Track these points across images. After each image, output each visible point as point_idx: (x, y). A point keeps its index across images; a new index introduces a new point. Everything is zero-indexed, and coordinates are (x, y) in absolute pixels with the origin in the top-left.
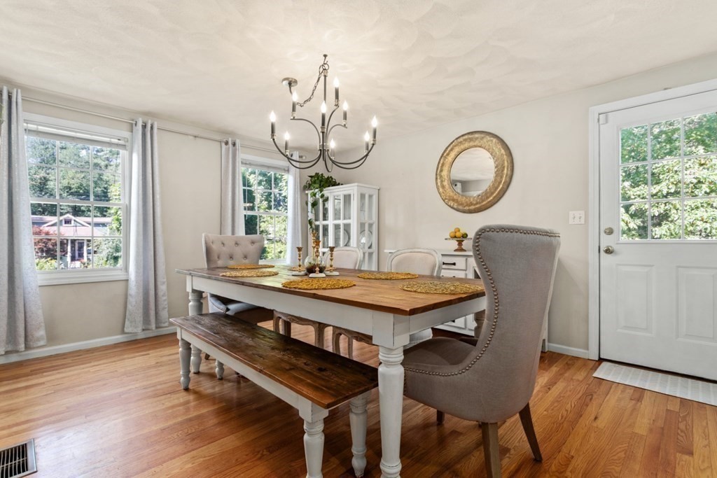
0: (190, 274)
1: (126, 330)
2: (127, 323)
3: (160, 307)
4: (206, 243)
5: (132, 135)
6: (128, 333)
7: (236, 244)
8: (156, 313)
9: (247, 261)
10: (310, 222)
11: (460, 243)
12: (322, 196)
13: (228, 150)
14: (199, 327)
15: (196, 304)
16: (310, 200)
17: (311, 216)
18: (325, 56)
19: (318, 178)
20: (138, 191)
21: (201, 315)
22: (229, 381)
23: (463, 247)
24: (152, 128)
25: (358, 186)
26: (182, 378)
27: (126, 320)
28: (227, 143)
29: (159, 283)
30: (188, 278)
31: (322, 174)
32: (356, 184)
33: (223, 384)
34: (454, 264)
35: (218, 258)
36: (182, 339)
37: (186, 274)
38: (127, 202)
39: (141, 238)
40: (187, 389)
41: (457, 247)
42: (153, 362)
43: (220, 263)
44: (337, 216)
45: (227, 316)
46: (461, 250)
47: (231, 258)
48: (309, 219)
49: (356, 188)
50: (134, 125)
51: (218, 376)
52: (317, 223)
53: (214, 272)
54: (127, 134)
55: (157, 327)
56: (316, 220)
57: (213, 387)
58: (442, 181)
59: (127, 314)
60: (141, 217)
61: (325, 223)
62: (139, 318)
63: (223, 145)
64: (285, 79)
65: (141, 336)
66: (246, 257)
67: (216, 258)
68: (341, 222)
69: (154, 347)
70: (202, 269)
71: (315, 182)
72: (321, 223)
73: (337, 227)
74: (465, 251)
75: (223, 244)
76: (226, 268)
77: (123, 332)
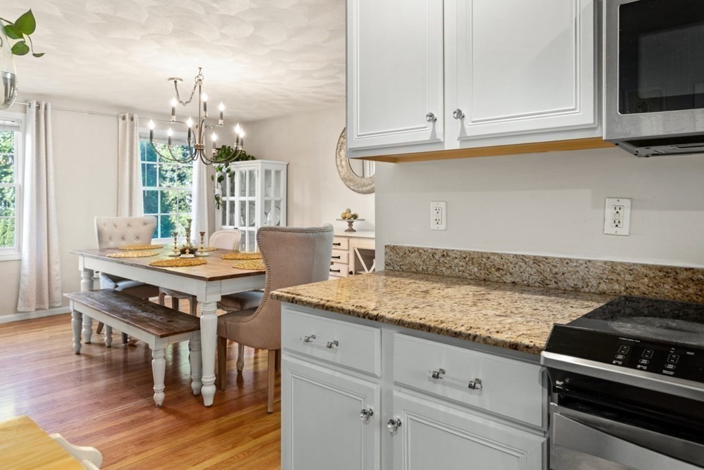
0: (82, 255)
1: (19, 309)
2: (20, 302)
3: (53, 287)
4: (98, 226)
5: (26, 116)
6: (21, 312)
7: (129, 225)
8: (50, 293)
9: (138, 242)
10: (217, 199)
11: (350, 224)
12: (228, 171)
13: (125, 126)
14: (89, 299)
15: (88, 281)
16: (217, 175)
17: (218, 191)
18: (200, 68)
19: (225, 151)
20: (32, 172)
21: (93, 291)
22: (116, 348)
23: (353, 227)
24: (46, 108)
25: (262, 162)
26: (74, 344)
27: (19, 299)
28: (124, 118)
29: (52, 263)
30: (81, 259)
31: (229, 147)
32: (259, 161)
33: (110, 350)
34: (339, 244)
35: (110, 239)
36: (74, 311)
37: (78, 254)
38: (20, 183)
39: (35, 218)
40: (78, 353)
41: (347, 227)
42: (47, 336)
43: (112, 244)
44: (243, 193)
45: (115, 292)
46: (351, 230)
47: (123, 238)
48: (216, 194)
49: (260, 165)
50: (28, 107)
51: (107, 345)
52: (224, 199)
53: (103, 253)
54: (20, 115)
55: (51, 307)
56: (224, 195)
57: (102, 352)
58: (341, 161)
59: (20, 292)
60: (35, 199)
61: (232, 199)
62: (33, 298)
63: (120, 120)
64: (171, 79)
65: (34, 315)
66: (137, 238)
67: (108, 239)
68: (247, 199)
69: (48, 325)
70: (93, 250)
71: (221, 156)
72: (228, 199)
73: (243, 204)
74: (354, 231)
75: (115, 226)
76: (117, 249)
77: (16, 311)
